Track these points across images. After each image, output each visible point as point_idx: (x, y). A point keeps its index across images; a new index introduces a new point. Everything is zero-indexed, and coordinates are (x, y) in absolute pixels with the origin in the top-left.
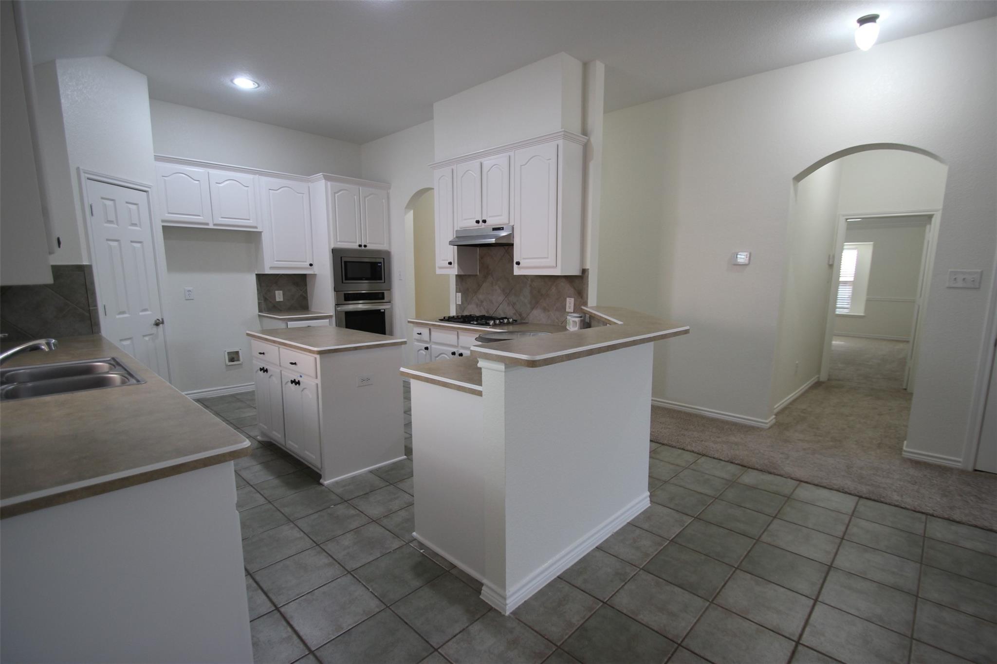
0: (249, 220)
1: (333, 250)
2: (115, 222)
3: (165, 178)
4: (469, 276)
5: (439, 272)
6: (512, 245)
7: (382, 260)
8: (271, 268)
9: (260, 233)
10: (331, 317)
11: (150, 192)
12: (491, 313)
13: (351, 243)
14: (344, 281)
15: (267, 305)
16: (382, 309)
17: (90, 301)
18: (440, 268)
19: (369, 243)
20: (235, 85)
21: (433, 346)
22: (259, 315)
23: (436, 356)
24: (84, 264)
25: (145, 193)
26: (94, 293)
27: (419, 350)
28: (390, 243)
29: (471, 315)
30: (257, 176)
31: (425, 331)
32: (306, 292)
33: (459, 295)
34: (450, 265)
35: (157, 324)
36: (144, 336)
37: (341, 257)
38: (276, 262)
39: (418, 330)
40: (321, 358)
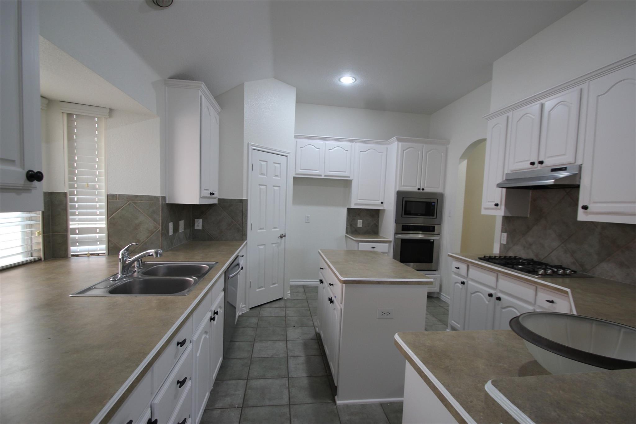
0: (345, 172)
1: (397, 192)
2: (266, 174)
3: (302, 148)
4: (518, 218)
5: (484, 212)
6: (578, 187)
7: (436, 201)
8: (356, 204)
9: (351, 181)
10: (390, 242)
11: (288, 157)
12: (542, 258)
13: (412, 188)
14: (403, 216)
15: (352, 230)
16: (432, 240)
17: (244, 221)
18: (486, 209)
19: (426, 187)
20: (342, 82)
21: (470, 282)
22: (346, 236)
23: (472, 292)
24: (244, 199)
25: (286, 157)
26: (246, 216)
27: (456, 283)
28: (444, 188)
29: (515, 257)
30: (354, 143)
31: (463, 267)
32: (378, 222)
33: (505, 235)
34: (496, 207)
35: (281, 237)
36: (273, 244)
37: (403, 198)
38: (359, 201)
39: (456, 264)
40: (346, 286)
